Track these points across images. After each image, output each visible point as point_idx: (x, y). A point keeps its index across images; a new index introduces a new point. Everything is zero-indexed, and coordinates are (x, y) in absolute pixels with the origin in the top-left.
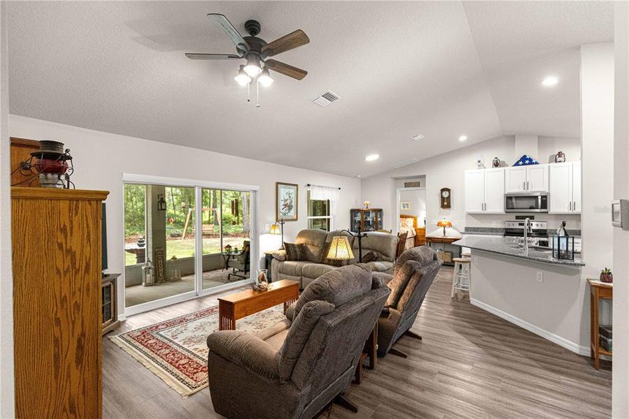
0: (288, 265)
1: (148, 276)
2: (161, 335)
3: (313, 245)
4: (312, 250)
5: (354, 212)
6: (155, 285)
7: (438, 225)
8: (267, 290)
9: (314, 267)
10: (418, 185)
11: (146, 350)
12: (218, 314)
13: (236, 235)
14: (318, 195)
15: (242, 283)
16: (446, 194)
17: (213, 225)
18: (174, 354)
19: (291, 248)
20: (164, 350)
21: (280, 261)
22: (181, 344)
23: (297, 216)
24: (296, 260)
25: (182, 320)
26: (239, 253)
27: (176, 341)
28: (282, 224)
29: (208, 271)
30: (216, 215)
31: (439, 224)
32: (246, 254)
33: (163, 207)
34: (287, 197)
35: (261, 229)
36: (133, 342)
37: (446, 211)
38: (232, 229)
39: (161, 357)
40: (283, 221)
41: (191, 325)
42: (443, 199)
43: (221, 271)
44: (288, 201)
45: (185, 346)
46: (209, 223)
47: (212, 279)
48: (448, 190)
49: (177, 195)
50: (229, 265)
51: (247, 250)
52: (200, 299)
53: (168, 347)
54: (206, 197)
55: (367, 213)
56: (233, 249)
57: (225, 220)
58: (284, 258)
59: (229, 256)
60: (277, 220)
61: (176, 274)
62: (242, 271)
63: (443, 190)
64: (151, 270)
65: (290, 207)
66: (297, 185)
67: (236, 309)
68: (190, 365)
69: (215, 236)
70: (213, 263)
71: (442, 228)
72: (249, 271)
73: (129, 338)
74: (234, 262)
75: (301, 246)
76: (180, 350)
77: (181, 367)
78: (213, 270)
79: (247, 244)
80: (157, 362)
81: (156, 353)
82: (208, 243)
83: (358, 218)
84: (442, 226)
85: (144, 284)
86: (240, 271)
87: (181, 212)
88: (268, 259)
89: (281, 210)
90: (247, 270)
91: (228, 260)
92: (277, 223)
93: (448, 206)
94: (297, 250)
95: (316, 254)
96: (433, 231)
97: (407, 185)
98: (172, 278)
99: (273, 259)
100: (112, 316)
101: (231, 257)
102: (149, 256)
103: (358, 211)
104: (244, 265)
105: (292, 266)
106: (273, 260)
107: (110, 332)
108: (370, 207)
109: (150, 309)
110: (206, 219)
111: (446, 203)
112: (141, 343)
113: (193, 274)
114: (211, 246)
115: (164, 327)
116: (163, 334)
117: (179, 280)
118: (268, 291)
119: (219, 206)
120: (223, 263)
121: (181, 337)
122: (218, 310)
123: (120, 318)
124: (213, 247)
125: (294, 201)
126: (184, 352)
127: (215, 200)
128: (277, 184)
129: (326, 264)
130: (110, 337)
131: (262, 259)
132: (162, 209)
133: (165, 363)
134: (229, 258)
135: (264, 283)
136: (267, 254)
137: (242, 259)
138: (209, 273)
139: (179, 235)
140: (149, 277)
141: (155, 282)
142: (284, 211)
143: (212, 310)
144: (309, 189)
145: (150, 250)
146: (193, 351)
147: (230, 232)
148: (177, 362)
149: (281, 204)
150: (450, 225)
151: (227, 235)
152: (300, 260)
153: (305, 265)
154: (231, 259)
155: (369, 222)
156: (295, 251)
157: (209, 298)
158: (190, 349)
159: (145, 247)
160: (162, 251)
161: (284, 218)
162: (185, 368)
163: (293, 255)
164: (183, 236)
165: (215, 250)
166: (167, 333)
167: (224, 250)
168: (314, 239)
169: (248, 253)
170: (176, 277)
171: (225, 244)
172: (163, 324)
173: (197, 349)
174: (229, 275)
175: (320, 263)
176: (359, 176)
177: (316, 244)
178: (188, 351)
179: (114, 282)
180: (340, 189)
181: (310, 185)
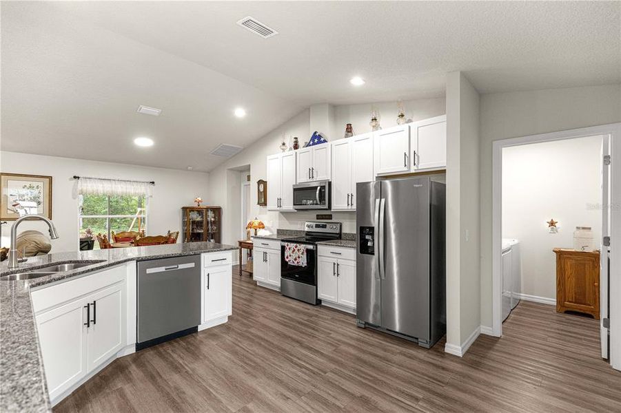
16: (261, 188)
42: (260, 194)
48: (264, 182)
55: (199, 211)
63: (259, 183)
66: (48, 177)
89: (11, 207)
111: (263, 199)
128: (2, 175)
142: (16, 208)
149: (11, 199)
150: (262, 226)
180: (153, 183)
181: (79, 178)
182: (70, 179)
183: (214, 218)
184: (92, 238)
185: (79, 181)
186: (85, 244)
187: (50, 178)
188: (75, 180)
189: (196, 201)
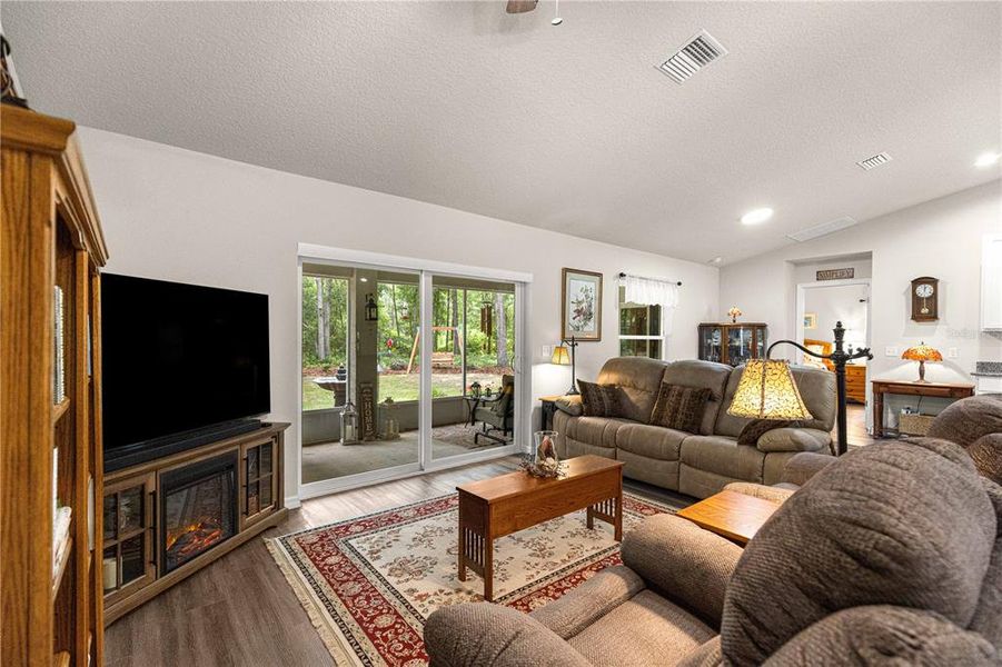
0: (586, 425)
1: (349, 427)
2: (351, 548)
3: (635, 388)
4: (633, 397)
5: (705, 330)
6: (359, 444)
7: (904, 357)
8: (557, 475)
9: (643, 431)
10: (848, 274)
11: (319, 578)
12: (457, 511)
13: (487, 370)
14: (640, 296)
15: (499, 451)
16: (924, 291)
17: (452, 353)
18: (368, 599)
19: (592, 392)
20: (351, 584)
21: (571, 415)
22: (384, 572)
23: (600, 333)
24: (602, 415)
25: (392, 519)
26: (494, 397)
27: (375, 565)
28: (573, 346)
29: (442, 425)
30: (457, 339)
31: (908, 355)
32: (506, 399)
33: (373, 315)
34: (582, 297)
35: (534, 355)
36: (301, 555)
37: (927, 326)
38: (481, 359)
39: (344, 601)
40: (574, 342)
41: (408, 531)
42: (917, 301)
43: (463, 426)
44: (584, 305)
45: (392, 580)
46: (446, 350)
47: (447, 440)
49: (401, 308)
50: (477, 417)
51: (508, 392)
52: (426, 477)
53: (360, 578)
54: (443, 311)
55: (734, 330)
56: (483, 390)
57: (470, 346)
58: (577, 411)
59: (477, 401)
60: (564, 339)
61: (392, 426)
62: (499, 429)
64: (354, 419)
65: (588, 316)
66: (600, 275)
67: (494, 514)
68: (397, 633)
69: (455, 370)
70: (449, 413)
71: (916, 364)
72: (512, 429)
73: (296, 547)
74: (486, 412)
75: (610, 388)
76: (381, 589)
77: (378, 634)
78: (449, 424)
79: (509, 382)
80: (334, 615)
81: (336, 591)
82: (444, 380)
83: (716, 339)
84: (914, 358)
85: (342, 440)
86: (495, 428)
87: (407, 334)
88: (548, 410)
89: (571, 321)
90: (508, 428)
91: (474, 409)
92: (565, 344)
93: (933, 316)
94: (604, 395)
95: (642, 406)
96: (889, 368)
97: (821, 276)
98: (385, 434)
99: (558, 411)
100: (274, 499)
101: (481, 403)
102: (351, 396)
103: (716, 327)
104: (502, 419)
105: (594, 427)
106: (558, 414)
107: (268, 529)
108: (739, 320)
109: (343, 489)
110: (442, 345)
111: (925, 311)
112: (314, 560)
113: (417, 429)
114: (447, 385)
115: (358, 528)
116: (356, 546)
117: (395, 438)
118: (561, 478)
119: (461, 325)
120: (466, 414)
121: (388, 556)
122: (457, 502)
123: (289, 502)
124: (451, 386)
125: (595, 304)
126: (389, 596)
127: (456, 315)
128: (566, 271)
129: (666, 426)
130: (266, 540)
131: (535, 408)
132: (371, 319)
133: (348, 619)
134: (476, 406)
135: (550, 461)
136: (544, 402)
137: (500, 409)
138: (443, 430)
139: (403, 368)
140: (350, 430)
141: (361, 439)
142: (575, 323)
143: (446, 502)
144: (622, 282)
145: (353, 385)
146: (406, 596)
147: (478, 364)
148: (371, 622)
149: (571, 308)
151: (472, 369)
152: (609, 416)
153: (623, 426)
154: (480, 407)
155: (739, 347)
156: (600, 399)
157: (442, 476)
158: (401, 588)
159: (346, 381)
160: (371, 389)
161: (578, 335)
162: (385, 639)
163: (596, 404)
164: (409, 369)
165: (454, 392)
166: (361, 544)
167: (468, 392)
168: (636, 376)
169: (511, 397)
170: (392, 432)
171: (469, 384)
172: (358, 524)
173: (414, 591)
174: (477, 435)
175: (653, 424)
176: (718, 260)
177: (642, 387)
178: (396, 593)
179: (278, 437)
180: (679, 284)
181: (625, 275)
189: (731, 314)
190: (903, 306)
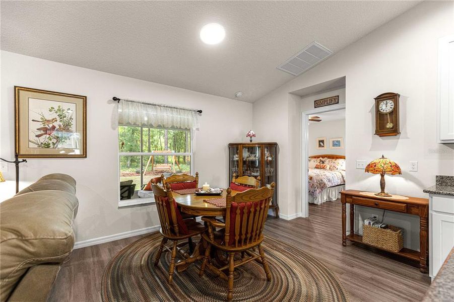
7: (367, 170)
10: (335, 100)
16: (386, 107)
23: (85, 150)
28: (17, 162)
31: (371, 168)
37: (388, 141)
42: (380, 116)
48: (393, 97)
55: (251, 148)
63: (380, 99)
71: (378, 177)
84: (375, 171)
93: (395, 131)
97: (318, 104)
108: (255, 140)
111: (389, 125)
125: (75, 123)
128: (19, 90)
150: (396, 170)
180: (200, 112)
181: (119, 100)
182: (109, 102)
183: (271, 156)
184: (132, 181)
185: (120, 105)
186: (126, 188)
187: (85, 99)
188: (114, 104)
189: (249, 135)
190: (369, 122)
